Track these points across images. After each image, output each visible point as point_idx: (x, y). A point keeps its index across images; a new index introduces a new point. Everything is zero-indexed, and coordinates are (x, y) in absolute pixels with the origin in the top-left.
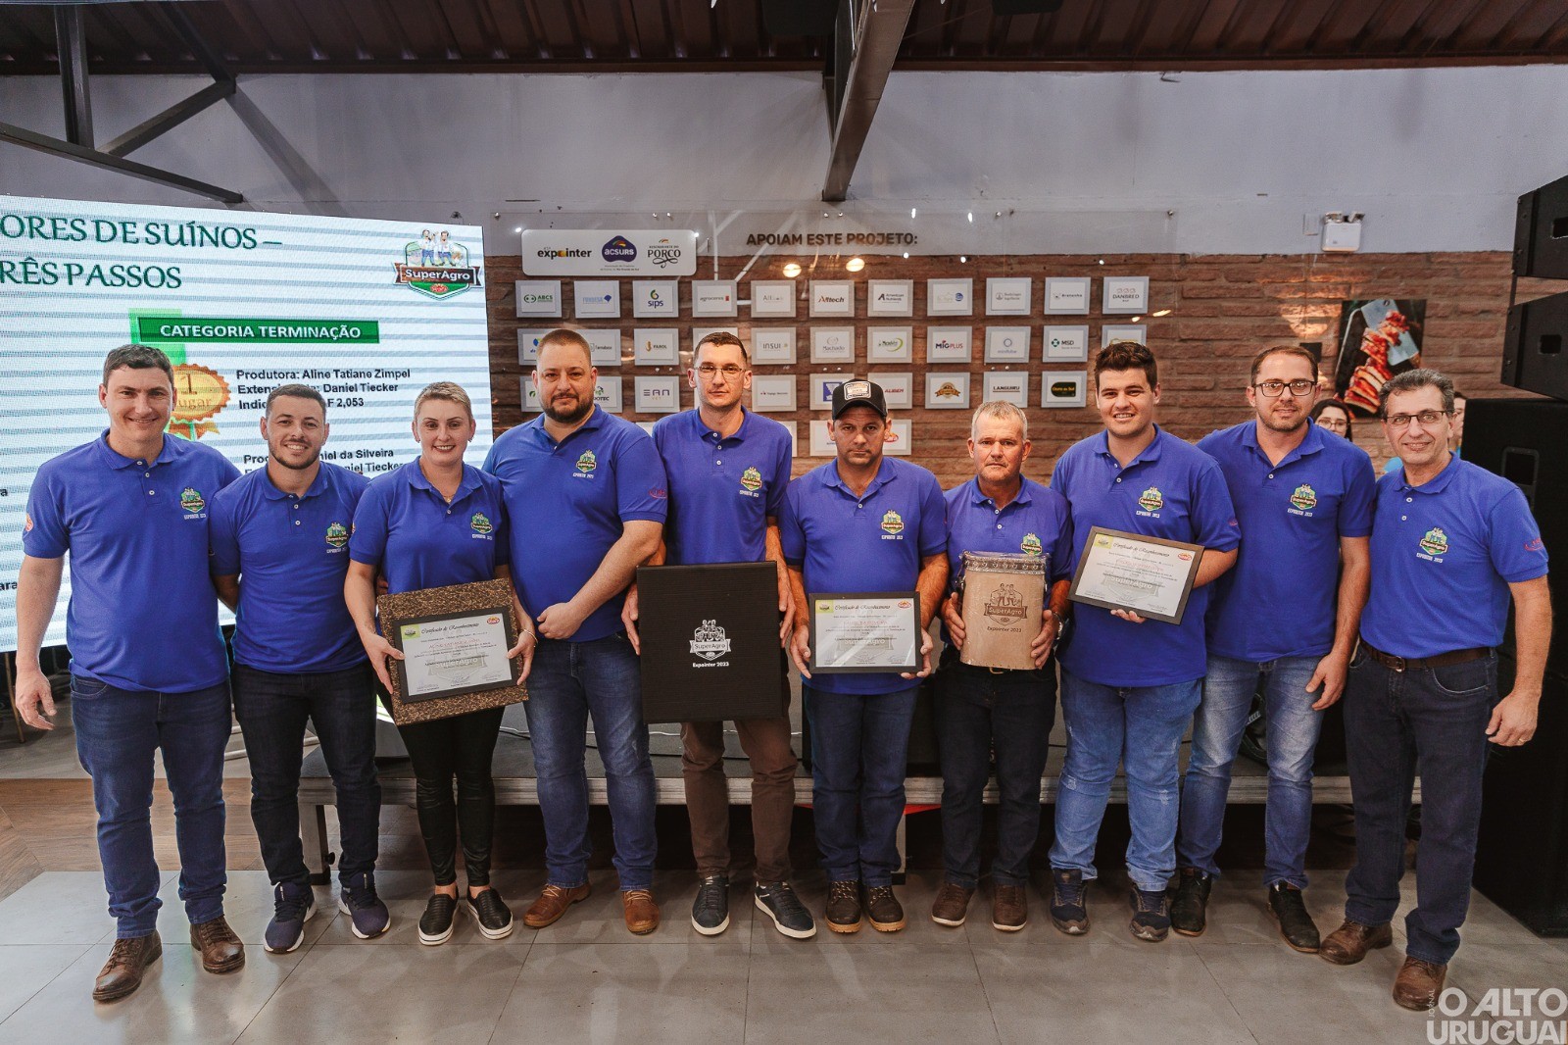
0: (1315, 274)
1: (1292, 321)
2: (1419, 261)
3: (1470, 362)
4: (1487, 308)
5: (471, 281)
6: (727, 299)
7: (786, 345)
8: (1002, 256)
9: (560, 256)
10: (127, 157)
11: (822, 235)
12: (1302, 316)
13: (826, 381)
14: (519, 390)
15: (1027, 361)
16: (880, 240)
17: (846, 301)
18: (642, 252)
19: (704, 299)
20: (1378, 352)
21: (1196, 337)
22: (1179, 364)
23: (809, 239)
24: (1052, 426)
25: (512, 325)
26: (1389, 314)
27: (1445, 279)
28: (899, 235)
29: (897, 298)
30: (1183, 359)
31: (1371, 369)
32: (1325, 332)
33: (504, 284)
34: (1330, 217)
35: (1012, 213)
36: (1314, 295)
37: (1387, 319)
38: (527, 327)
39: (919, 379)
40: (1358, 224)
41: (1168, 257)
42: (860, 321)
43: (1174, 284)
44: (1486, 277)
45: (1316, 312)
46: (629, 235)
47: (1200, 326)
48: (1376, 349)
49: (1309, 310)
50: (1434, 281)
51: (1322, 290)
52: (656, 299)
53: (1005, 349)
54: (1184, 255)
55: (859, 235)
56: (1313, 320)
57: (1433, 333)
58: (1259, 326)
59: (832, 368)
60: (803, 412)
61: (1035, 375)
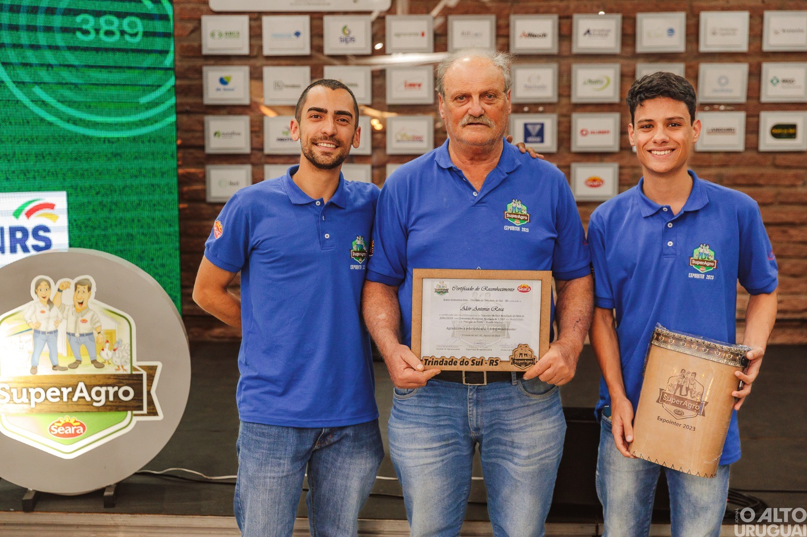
6: (423, 34)
13: (527, 122)
14: (203, 131)
15: (744, 101)
19: (398, 35)
24: (770, 171)
25: (198, 62)
29: (604, 33)
33: (190, 19)
38: (213, 65)
42: (564, 58)
52: (349, 35)
53: (721, 88)
59: (534, 107)
61: (753, 116)
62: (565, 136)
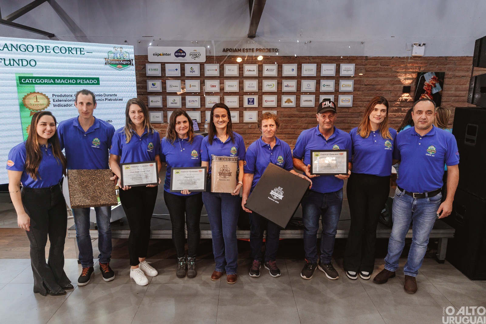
0: (409, 63)
1: (401, 79)
2: (443, 59)
3: (458, 93)
4: (464, 75)
5: (130, 64)
6: (216, 70)
7: (235, 86)
8: (307, 56)
9: (160, 55)
10: (14, 21)
11: (247, 49)
12: (405, 77)
13: (249, 98)
14: (147, 101)
15: (315, 92)
16: (267, 50)
17: (256, 71)
18: (188, 54)
19: (208, 70)
20: (428, 89)
21: (370, 84)
22: (364, 93)
23: (243, 50)
25: (145, 78)
26: (432, 77)
27: (451, 65)
28: (273, 49)
29: (272, 70)
30: (366, 91)
31: (426, 95)
32: (412, 83)
33: (142, 65)
34: (415, 44)
35: (311, 42)
36: (409, 70)
37: (432, 79)
38: (150, 79)
39: (280, 97)
40: (423, 47)
41: (362, 57)
42: (260, 78)
43: (363, 66)
44: (464, 65)
45: (409, 76)
46: (183, 48)
47: (371, 80)
48: (428, 88)
49: (407, 75)
50: (447, 66)
51: (411, 69)
52: (193, 70)
53: (307, 87)
54: (367, 57)
55: (260, 49)
56: (408, 79)
57: (447, 83)
58: (390, 81)
59: (251, 93)
60: (241, 108)
61: (318, 96)
62: (261, 102)
